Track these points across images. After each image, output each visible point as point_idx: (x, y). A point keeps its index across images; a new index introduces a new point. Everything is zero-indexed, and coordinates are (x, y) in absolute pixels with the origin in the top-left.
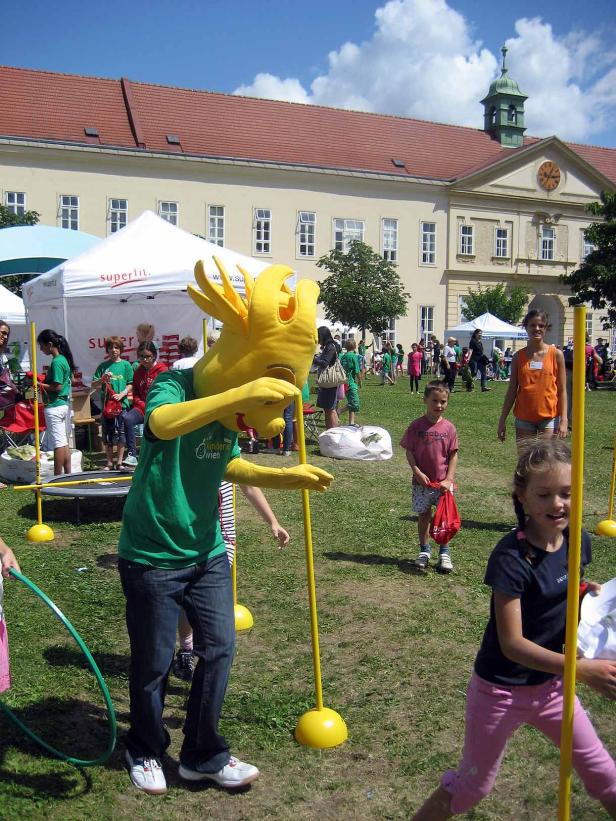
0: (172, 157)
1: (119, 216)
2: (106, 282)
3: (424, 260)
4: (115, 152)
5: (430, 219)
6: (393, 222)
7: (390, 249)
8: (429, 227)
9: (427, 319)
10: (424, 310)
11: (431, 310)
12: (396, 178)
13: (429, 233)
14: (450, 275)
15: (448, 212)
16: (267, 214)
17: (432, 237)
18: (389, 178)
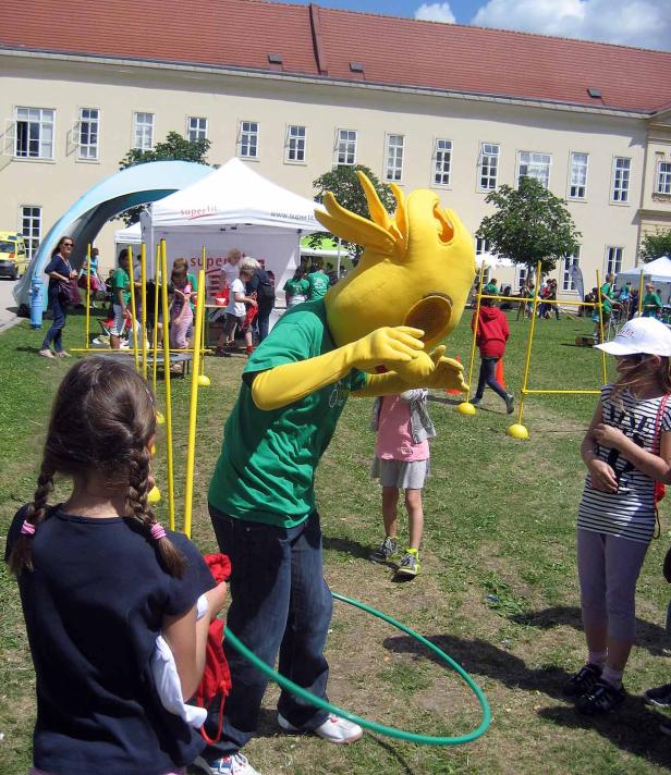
0: (353, 85)
1: (297, 143)
2: (185, 215)
3: (616, 198)
4: (297, 79)
5: (624, 154)
6: (583, 156)
7: (579, 185)
8: (623, 162)
9: (614, 261)
10: (612, 251)
11: (619, 251)
12: (589, 110)
13: (623, 170)
14: (643, 215)
15: (646, 147)
16: (449, 145)
17: (626, 174)
18: (582, 109)
